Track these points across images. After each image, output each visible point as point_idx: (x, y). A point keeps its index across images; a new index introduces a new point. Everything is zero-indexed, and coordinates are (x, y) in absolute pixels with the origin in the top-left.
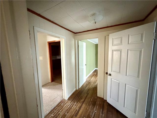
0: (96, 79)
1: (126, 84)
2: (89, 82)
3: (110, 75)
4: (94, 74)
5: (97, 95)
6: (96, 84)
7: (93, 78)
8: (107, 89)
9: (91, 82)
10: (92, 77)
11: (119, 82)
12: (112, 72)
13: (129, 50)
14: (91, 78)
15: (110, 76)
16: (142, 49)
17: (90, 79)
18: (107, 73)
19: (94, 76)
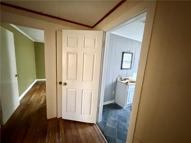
0: (41, 96)
1: (82, 90)
2: (28, 103)
3: (65, 84)
4: (36, 89)
5: (47, 118)
6: (42, 102)
7: (34, 95)
8: (62, 103)
9: (31, 103)
10: (32, 94)
11: (76, 90)
12: (68, 79)
13: (85, 55)
14: (31, 97)
15: (65, 86)
16: (95, 54)
17: (29, 99)
18: (61, 83)
19: (36, 92)
